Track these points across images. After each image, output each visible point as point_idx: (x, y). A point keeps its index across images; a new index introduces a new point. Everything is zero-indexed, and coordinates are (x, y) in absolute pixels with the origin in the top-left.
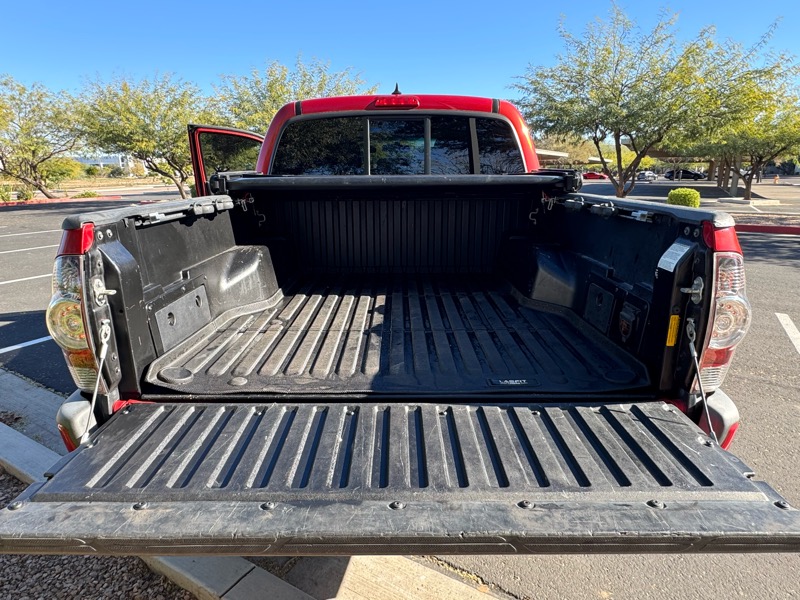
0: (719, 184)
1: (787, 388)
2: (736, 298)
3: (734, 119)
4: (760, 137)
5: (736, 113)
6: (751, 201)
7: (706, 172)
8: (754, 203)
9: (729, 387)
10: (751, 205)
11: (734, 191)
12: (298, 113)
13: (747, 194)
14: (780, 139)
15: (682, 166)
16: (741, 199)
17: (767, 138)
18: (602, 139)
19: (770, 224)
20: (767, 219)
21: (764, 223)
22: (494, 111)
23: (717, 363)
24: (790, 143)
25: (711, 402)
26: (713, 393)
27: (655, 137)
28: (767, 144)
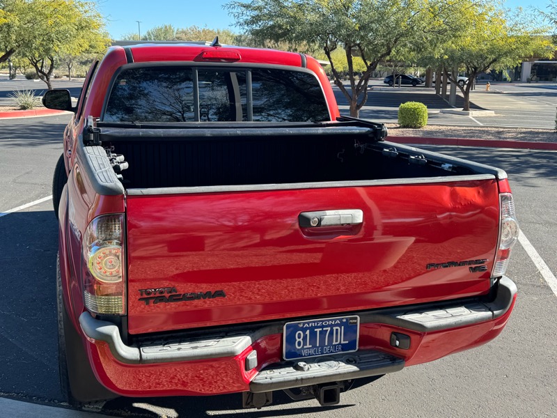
0: (438, 92)
1: (526, 285)
2: (510, 219)
3: (454, 36)
4: (475, 49)
5: (456, 30)
6: (470, 112)
7: (422, 76)
8: (473, 114)
9: (509, 274)
10: (470, 117)
11: (452, 99)
12: (130, 61)
13: (466, 105)
14: (491, 52)
15: (399, 69)
16: (460, 110)
17: (480, 50)
18: (333, 49)
19: (491, 138)
20: (488, 133)
21: (485, 138)
22: (303, 66)
23: (503, 258)
24: (500, 56)
25: (502, 282)
26: (501, 277)
27: (384, 50)
28: (481, 56)
